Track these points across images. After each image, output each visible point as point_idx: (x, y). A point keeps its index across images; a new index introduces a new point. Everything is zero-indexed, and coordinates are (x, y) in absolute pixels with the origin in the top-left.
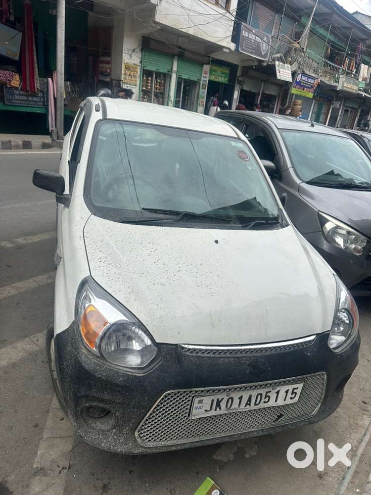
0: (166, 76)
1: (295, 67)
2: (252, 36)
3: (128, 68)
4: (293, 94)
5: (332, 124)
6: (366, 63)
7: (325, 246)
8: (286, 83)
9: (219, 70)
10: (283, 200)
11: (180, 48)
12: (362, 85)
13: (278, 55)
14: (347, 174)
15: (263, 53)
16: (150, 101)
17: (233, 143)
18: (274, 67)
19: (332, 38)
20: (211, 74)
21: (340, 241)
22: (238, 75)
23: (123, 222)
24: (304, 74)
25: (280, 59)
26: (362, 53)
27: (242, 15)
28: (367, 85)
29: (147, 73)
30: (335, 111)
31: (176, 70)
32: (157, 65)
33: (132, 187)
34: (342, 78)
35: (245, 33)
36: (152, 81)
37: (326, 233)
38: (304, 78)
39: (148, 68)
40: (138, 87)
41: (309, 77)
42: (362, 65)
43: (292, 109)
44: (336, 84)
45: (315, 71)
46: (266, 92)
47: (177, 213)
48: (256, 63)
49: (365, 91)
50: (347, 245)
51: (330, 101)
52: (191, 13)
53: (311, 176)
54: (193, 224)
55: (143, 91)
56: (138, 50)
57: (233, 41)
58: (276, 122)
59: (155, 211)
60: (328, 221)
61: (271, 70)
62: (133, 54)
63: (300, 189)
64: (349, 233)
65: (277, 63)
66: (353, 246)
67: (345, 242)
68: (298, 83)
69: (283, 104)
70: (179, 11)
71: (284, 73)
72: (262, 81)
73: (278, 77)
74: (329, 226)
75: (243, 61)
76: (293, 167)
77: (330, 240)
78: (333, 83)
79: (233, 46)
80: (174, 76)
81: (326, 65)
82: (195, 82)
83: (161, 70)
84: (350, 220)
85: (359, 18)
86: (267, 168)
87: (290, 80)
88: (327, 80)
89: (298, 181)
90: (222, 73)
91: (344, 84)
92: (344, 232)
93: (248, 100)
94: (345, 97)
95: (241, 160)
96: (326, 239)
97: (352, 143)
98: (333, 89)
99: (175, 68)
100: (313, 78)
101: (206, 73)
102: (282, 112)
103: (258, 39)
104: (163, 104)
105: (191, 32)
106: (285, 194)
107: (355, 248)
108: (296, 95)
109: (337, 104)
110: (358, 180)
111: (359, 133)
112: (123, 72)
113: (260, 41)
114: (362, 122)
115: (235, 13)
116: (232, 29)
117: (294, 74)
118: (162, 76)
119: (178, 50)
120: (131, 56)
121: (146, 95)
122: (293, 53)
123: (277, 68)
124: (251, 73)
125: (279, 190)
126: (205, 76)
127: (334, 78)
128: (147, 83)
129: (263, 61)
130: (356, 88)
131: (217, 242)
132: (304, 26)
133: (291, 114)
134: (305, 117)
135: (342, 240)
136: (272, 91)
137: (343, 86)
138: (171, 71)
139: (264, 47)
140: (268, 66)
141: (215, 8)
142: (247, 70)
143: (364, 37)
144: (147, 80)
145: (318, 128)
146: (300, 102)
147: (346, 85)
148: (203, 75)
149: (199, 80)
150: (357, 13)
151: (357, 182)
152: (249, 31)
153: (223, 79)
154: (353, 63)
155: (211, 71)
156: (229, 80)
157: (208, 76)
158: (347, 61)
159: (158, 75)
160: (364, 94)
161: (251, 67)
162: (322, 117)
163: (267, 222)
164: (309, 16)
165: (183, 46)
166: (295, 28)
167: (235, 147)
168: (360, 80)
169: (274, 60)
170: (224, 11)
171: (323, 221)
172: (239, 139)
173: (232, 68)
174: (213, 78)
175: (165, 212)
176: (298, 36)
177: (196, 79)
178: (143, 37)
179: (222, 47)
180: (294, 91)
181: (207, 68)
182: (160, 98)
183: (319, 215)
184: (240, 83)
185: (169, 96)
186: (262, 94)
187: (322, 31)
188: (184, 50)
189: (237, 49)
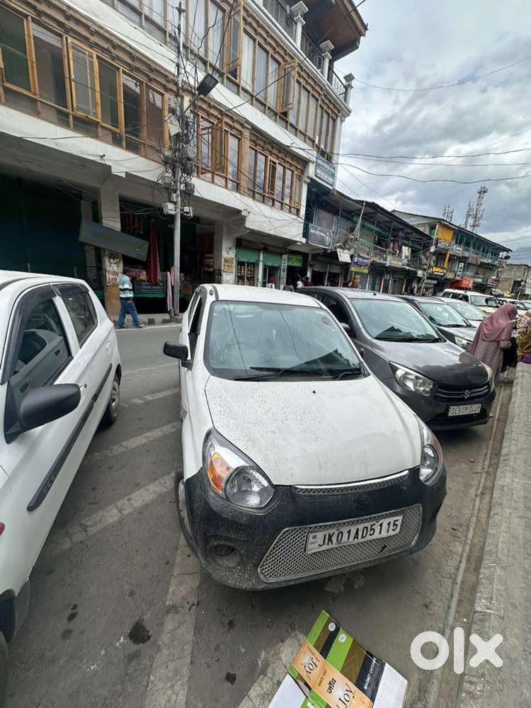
0: (255, 265)
1: (352, 252)
2: (318, 233)
3: (226, 261)
4: (352, 272)
5: (386, 291)
6: (406, 245)
7: (399, 389)
8: (347, 264)
9: (295, 257)
10: (362, 354)
11: (264, 244)
12: (405, 261)
13: (339, 244)
14: (405, 329)
15: (327, 244)
16: (243, 284)
17: (318, 312)
18: (336, 252)
19: (378, 230)
20: (288, 261)
21: (410, 385)
22: (309, 260)
23: (236, 380)
24: (359, 256)
25: (340, 247)
26: (403, 238)
27: (309, 218)
28: (409, 261)
29: (240, 264)
30: (387, 282)
31: (262, 260)
32: (248, 257)
33: (238, 351)
34: (389, 258)
35: (312, 231)
36: (244, 269)
37: (398, 379)
38: (360, 259)
39: (242, 260)
40: (234, 274)
41: (364, 258)
42: (404, 247)
43: (353, 282)
44: (384, 262)
45: (368, 254)
46: (331, 271)
47: (278, 370)
48: (323, 251)
49: (408, 265)
50: (417, 388)
51: (381, 275)
52: (272, 220)
53: (377, 332)
54: (293, 379)
55: (238, 276)
56: (234, 249)
57: (304, 236)
58: (345, 293)
59: (261, 369)
60: (398, 369)
61: (334, 255)
62: (230, 252)
63: (372, 345)
64: (417, 377)
65: (338, 250)
66: (422, 389)
67: (415, 385)
68: (356, 263)
69: (346, 279)
70: (262, 219)
71: (344, 257)
72: (328, 263)
73: (340, 260)
74: (400, 373)
75: (312, 250)
76: (364, 327)
77: (401, 384)
78: (382, 261)
79: (304, 240)
80: (261, 265)
81: (375, 249)
82: (277, 268)
83: (251, 261)
84: (416, 367)
85: (396, 214)
86: (345, 329)
87: (350, 261)
88: (377, 260)
89: (370, 338)
90: (297, 259)
91: (390, 261)
92: (413, 377)
93: (318, 278)
94: (393, 271)
95: (325, 325)
96: (398, 383)
97: (408, 306)
98: (383, 266)
99: (261, 258)
100: (367, 259)
101: (285, 261)
102: (345, 285)
103: (322, 234)
104: (253, 285)
105: (272, 233)
106: (362, 349)
107: (424, 390)
108: (355, 272)
109: (387, 277)
110: (415, 334)
111: (410, 297)
112: (223, 264)
113: (324, 235)
114: (409, 288)
115: (304, 218)
116: (302, 228)
117: (352, 257)
118: (252, 266)
119: (263, 246)
120: (228, 252)
121: (240, 280)
122: (349, 243)
123: (339, 254)
124: (320, 258)
125: (358, 347)
126: (284, 263)
127: (383, 257)
128: (241, 270)
129: (328, 249)
130: (400, 264)
131: (314, 392)
132: (356, 223)
133: (352, 286)
134: (364, 288)
135: (412, 384)
136: (336, 270)
137: (390, 263)
138: (258, 261)
139: (327, 239)
140: (332, 252)
141: (289, 215)
142: (315, 256)
143: (402, 227)
144: (241, 268)
145: (380, 296)
146: (358, 276)
147: (392, 262)
148: (283, 262)
149: (280, 266)
150: (394, 211)
151: (415, 335)
152: (315, 229)
153: (298, 264)
154: (396, 245)
155: (289, 259)
156: (303, 265)
157: (286, 262)
158: (392, 245)
159: (249, 264)
160: (407, 268)
161: (319, 254)
162: (377, 286)
163: (353, 373)
164: (359, 216)
165: (266, 243)
166: (349, 224)
167: (320, 315)
168: (403, 258)
169: (335, 248)
170: (296, 217)
171: (394, 369)
172: (322, 308)
173: (305, 255)
174: (290, 264)
175: (268, 370)
176: (352, 230)
177: (277, 265)
178: (237, 239)
179: (297, 241)
180: (353, 269)
181: (285, 257)
182: (251, 281)
183: (390, 364)
184: (311, 266)
185: (258, 280)
186: (329, 273)
187: (370, 225)
188: (268, 245)
189: (307, 242)
